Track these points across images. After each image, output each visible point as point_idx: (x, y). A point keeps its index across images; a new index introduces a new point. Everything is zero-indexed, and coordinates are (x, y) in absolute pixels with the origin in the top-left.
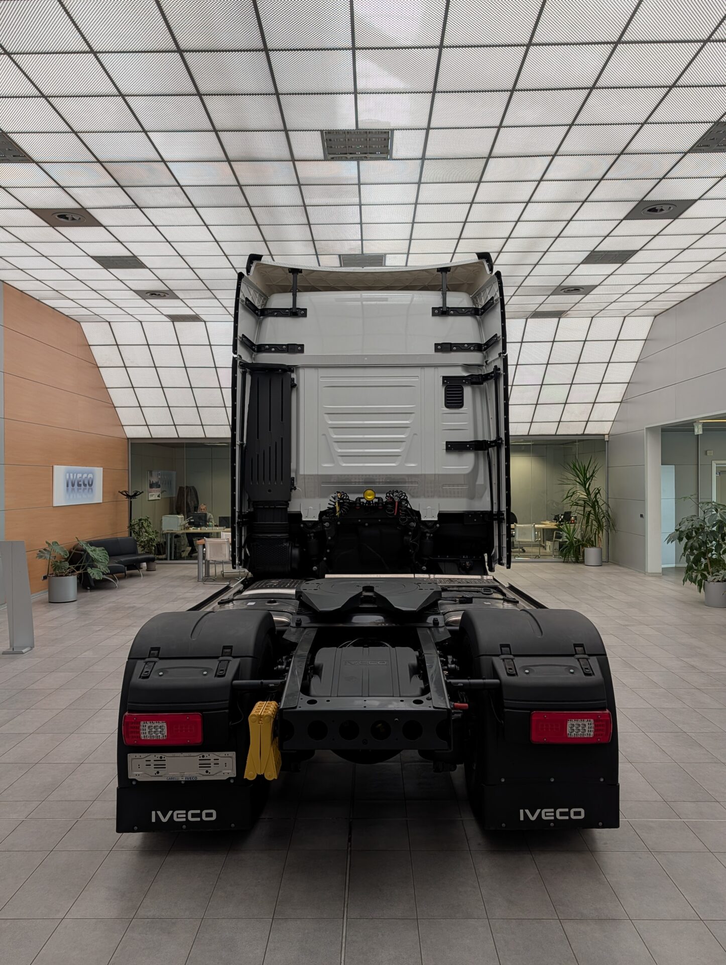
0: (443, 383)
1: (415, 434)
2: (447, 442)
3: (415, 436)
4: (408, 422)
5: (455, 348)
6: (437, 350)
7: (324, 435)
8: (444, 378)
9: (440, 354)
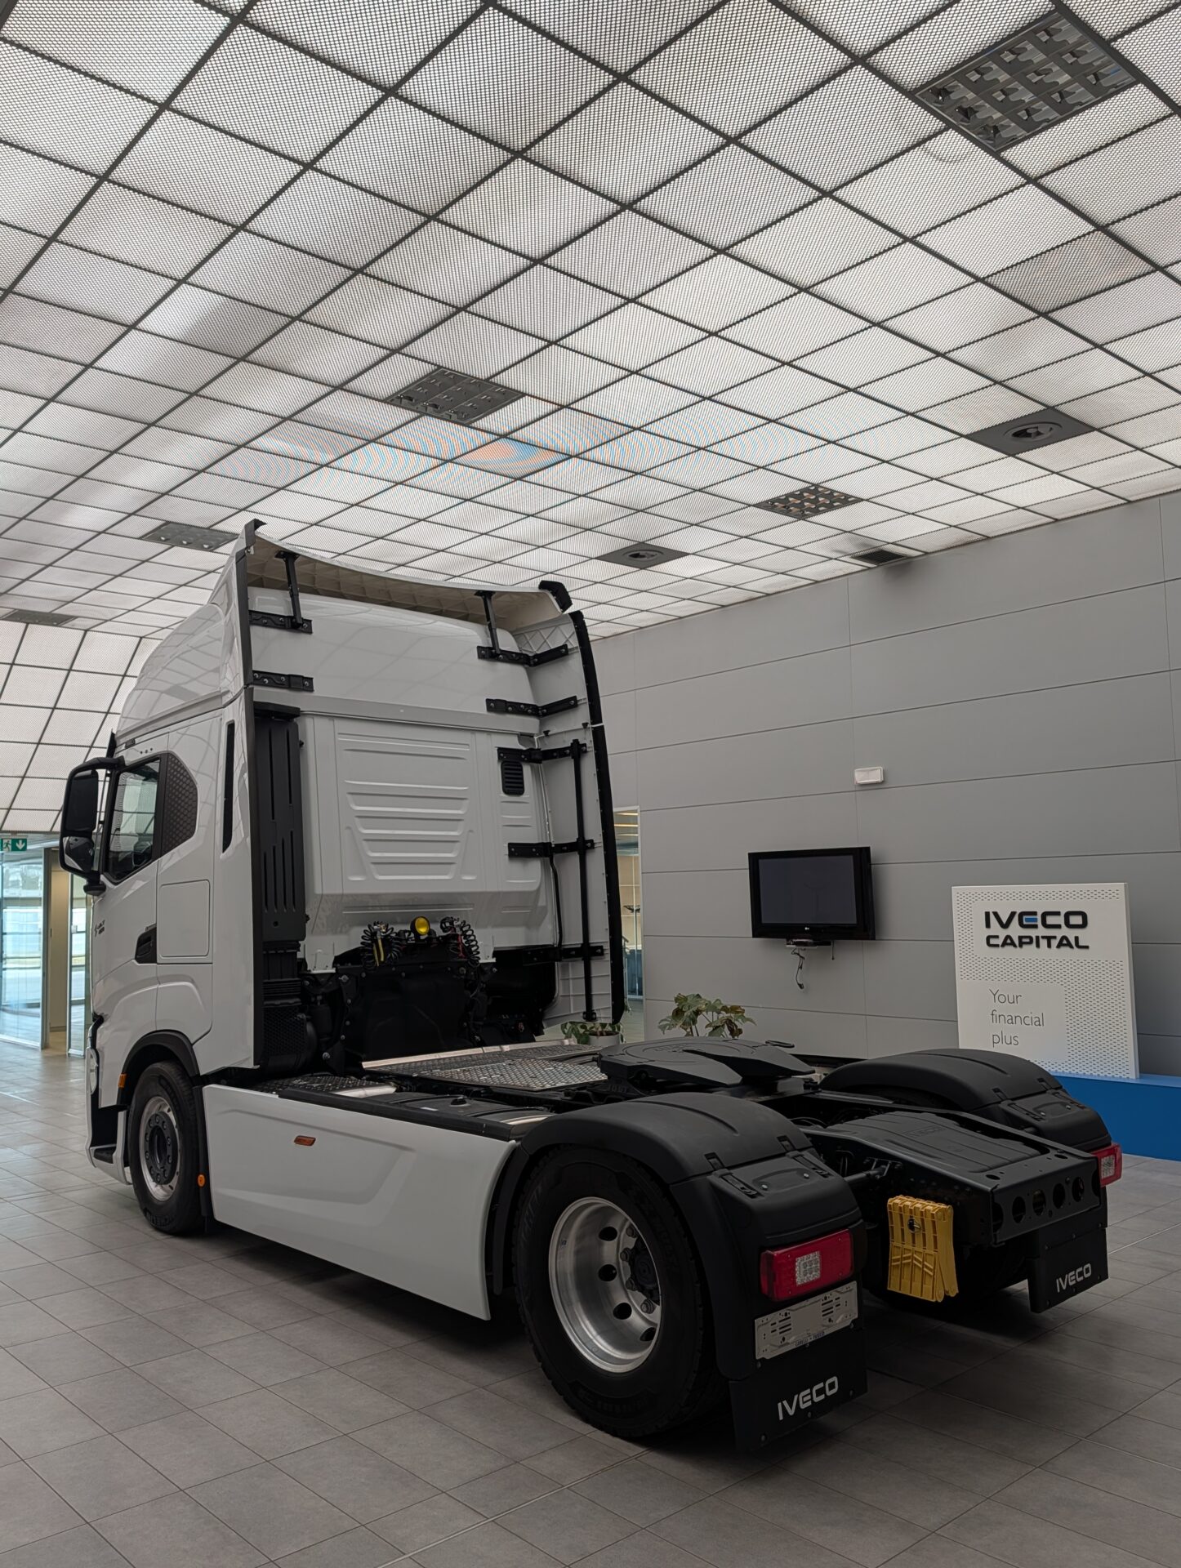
0: (500, 757)
1: (471, 831)
2: (509, 844)
3: (471, 834)
4: (460, 812)
5: (510, 708)
6: (489, 709)
7: (348, 828)
8: (500, 750)
9: (493, 715)
